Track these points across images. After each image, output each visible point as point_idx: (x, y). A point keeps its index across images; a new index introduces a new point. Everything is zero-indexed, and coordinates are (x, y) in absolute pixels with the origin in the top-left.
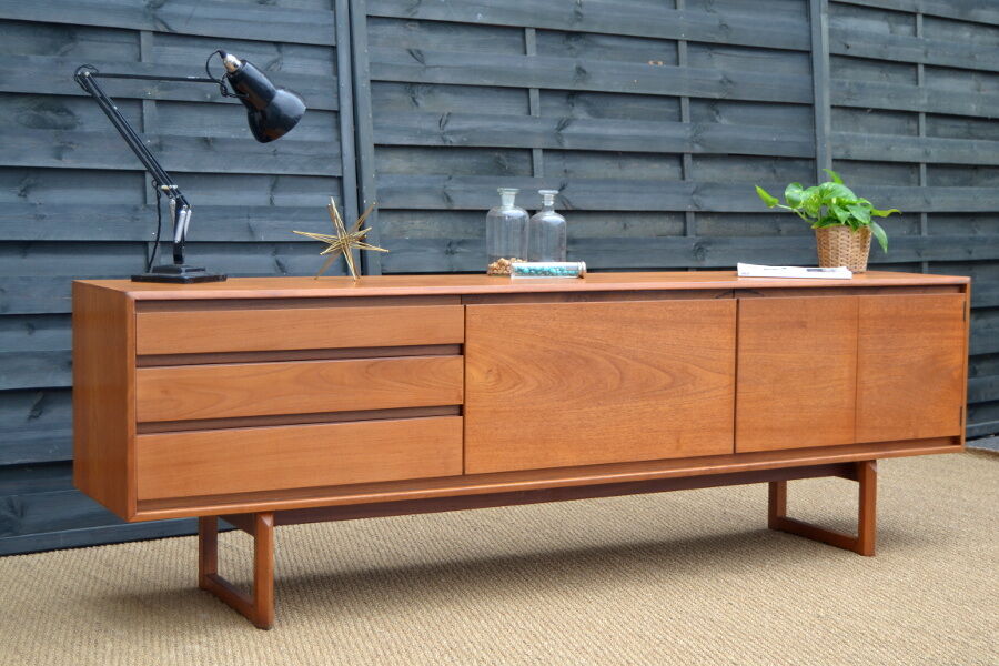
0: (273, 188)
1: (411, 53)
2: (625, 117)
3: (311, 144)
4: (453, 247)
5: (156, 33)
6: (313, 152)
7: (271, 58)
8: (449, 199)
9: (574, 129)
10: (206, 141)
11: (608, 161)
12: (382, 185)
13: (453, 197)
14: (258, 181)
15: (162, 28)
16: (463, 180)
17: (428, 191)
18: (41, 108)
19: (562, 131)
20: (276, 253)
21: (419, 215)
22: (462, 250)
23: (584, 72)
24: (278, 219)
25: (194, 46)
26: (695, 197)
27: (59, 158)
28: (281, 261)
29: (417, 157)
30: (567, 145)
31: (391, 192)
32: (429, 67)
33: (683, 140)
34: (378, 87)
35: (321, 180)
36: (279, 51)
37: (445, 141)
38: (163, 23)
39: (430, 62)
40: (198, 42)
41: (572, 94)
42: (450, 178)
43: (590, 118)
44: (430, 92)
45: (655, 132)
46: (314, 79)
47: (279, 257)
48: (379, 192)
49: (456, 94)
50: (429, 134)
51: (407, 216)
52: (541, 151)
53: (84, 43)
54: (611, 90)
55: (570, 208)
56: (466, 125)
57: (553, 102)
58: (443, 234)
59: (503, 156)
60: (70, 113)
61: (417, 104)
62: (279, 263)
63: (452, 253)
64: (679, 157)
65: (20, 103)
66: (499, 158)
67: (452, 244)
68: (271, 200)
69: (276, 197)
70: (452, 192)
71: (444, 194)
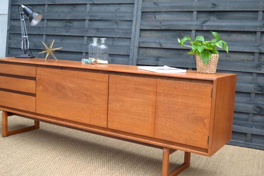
0: (113, 40)
1: (155, 3)
2: (232, 19)
3: (124, 29)
4: (159, 59)
5: (90, 4)
6: (124, 31)
7: (117, 8)
8: (161, 45)
9: (208, 24)
10: (98, 29)
11: (222, 34)
12: (141, 40)
13: (162, 44)
14: (110, 39)
15: (92, 3)
16: (166, 40)
17: (155, 42)
18: (67, 22)
19: (203, 24)
20: (112, 57)
21: (151, 49)
22: (162, 60)
23: (215, 5)
25: (99, 6)
26: (259, 47)
27: (67, 33)
28: (113, 59)
29: (153, 33)
30: (205, 29)
31: (143, 42)
32: (160, 7)
33: (256, 27)
34: (144, 13)
35: (126, 39)
36: (120, 6)
37: (161, 28)
38: (92, 1)
39: (160, 5)
40: (100, 5)
41: (211, 12)
42: (162, 39)
43: (217, 20)
44: (160, 14)
45: (244, 24)
46: (127, 12)
47: (113, 58)
48: (139, 42)
49: (168, 14)
50: (157, 26)
51: (148, 49)
52: (195, 31)
53: (77, 8)
54: (226, 10)
56: (169, 23)
57: (202, 15)
58: (158, 55)
59: (181, 32)
60: (72, 23)
61: (155, 18)
62: (112, 60)
63: (159, 60)
64: (255, 33)
65: (63, 22)
66: (181, 33)
67: (158, 58)
68: (113, 44)
69: (114, 43)
70: (162, 43)
71: (160, 43)
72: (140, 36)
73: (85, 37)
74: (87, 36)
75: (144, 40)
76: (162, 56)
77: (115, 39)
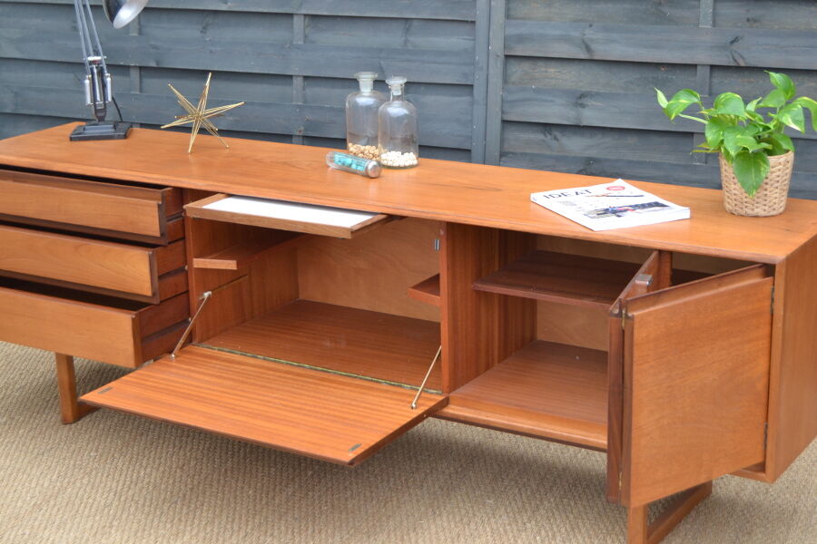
0: (407, 30)
4: (584, 101)
8: (588, 49)
12: (513, 31)
13: (593, 46)
14: (393, 24)
16: (606, 29)
17: (565, 39)
21: (553, 63)
22: (594, 103)
24: (408, 61)
31: (521, 39)
35: (455, 25)
42: (591, 26)
48: (506, 39)
51: (540, 63)
55: (742, 64)
63: (583, 106)
67: (582, 96)
68: (406, 42)
69: (411, 39)
70: (592, 40)
71: (583, 41)
72: (508, 16)
73: (296, 18)
74: (305, 15)
75: (524, 30)
76: (595, 89)
77: (415, 23)
